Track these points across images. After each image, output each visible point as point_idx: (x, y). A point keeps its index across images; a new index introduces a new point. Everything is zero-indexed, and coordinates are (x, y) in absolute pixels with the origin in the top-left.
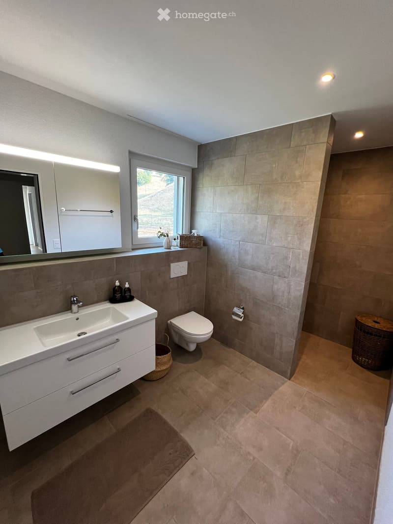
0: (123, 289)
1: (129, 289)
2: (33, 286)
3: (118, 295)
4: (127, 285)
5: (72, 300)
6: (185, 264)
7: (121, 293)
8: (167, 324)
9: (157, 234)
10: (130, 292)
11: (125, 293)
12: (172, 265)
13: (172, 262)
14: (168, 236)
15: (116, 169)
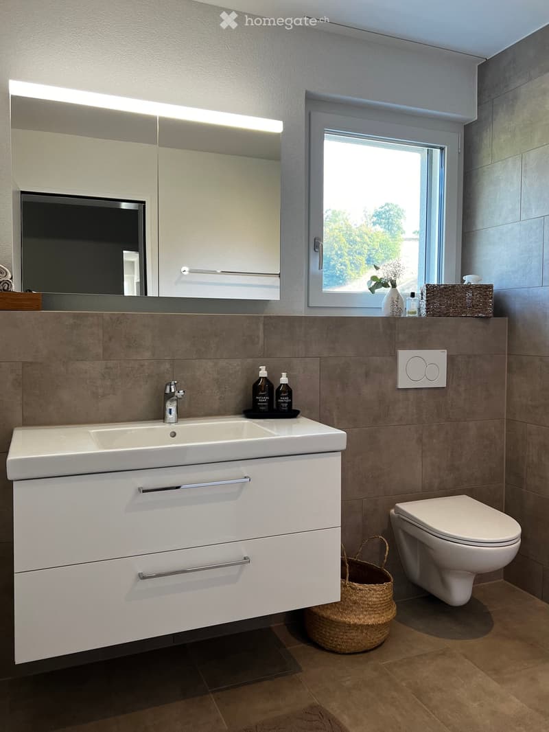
0: (276, 387)
1: (288, 390)
2: (101, 351)
3: (263, 399)
4: (284, 380)
5: (168, 391)
6: (438, 358)
7: (270, 395)
8: (389, 516)
9: (369, 283)
10: (290, 396)
11: (278, 397)
12: (403, 355)
13: (404, 348)
14: (394, 286)
15: (275, 126)
